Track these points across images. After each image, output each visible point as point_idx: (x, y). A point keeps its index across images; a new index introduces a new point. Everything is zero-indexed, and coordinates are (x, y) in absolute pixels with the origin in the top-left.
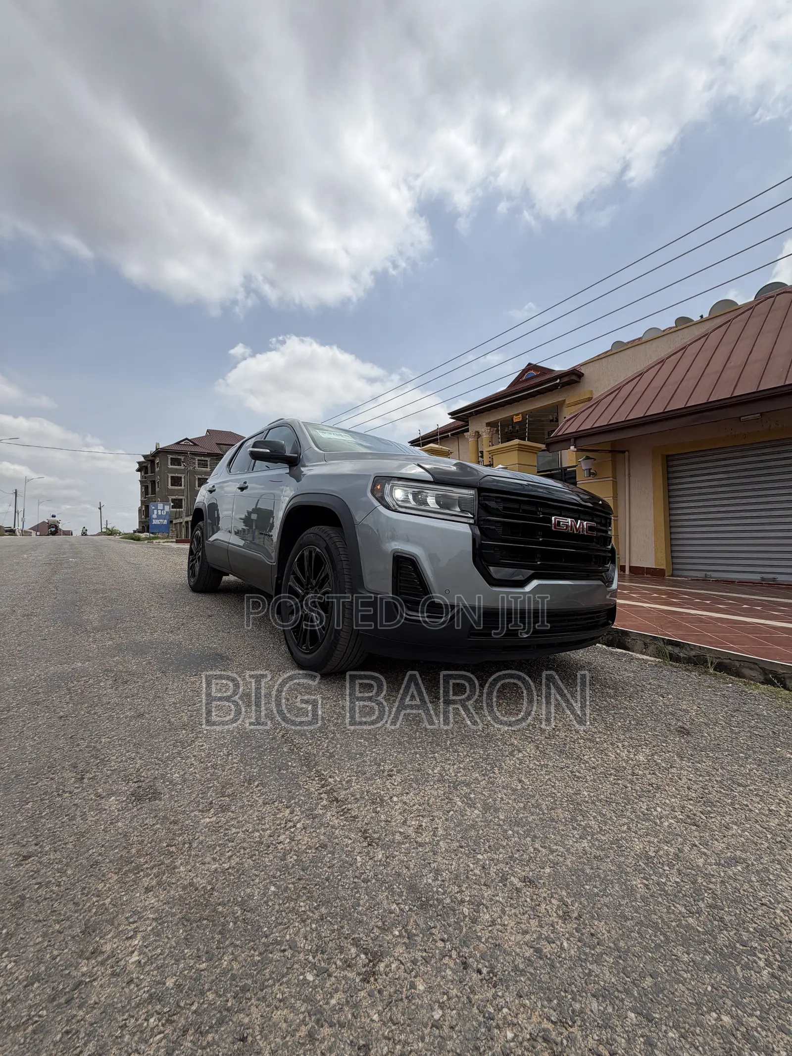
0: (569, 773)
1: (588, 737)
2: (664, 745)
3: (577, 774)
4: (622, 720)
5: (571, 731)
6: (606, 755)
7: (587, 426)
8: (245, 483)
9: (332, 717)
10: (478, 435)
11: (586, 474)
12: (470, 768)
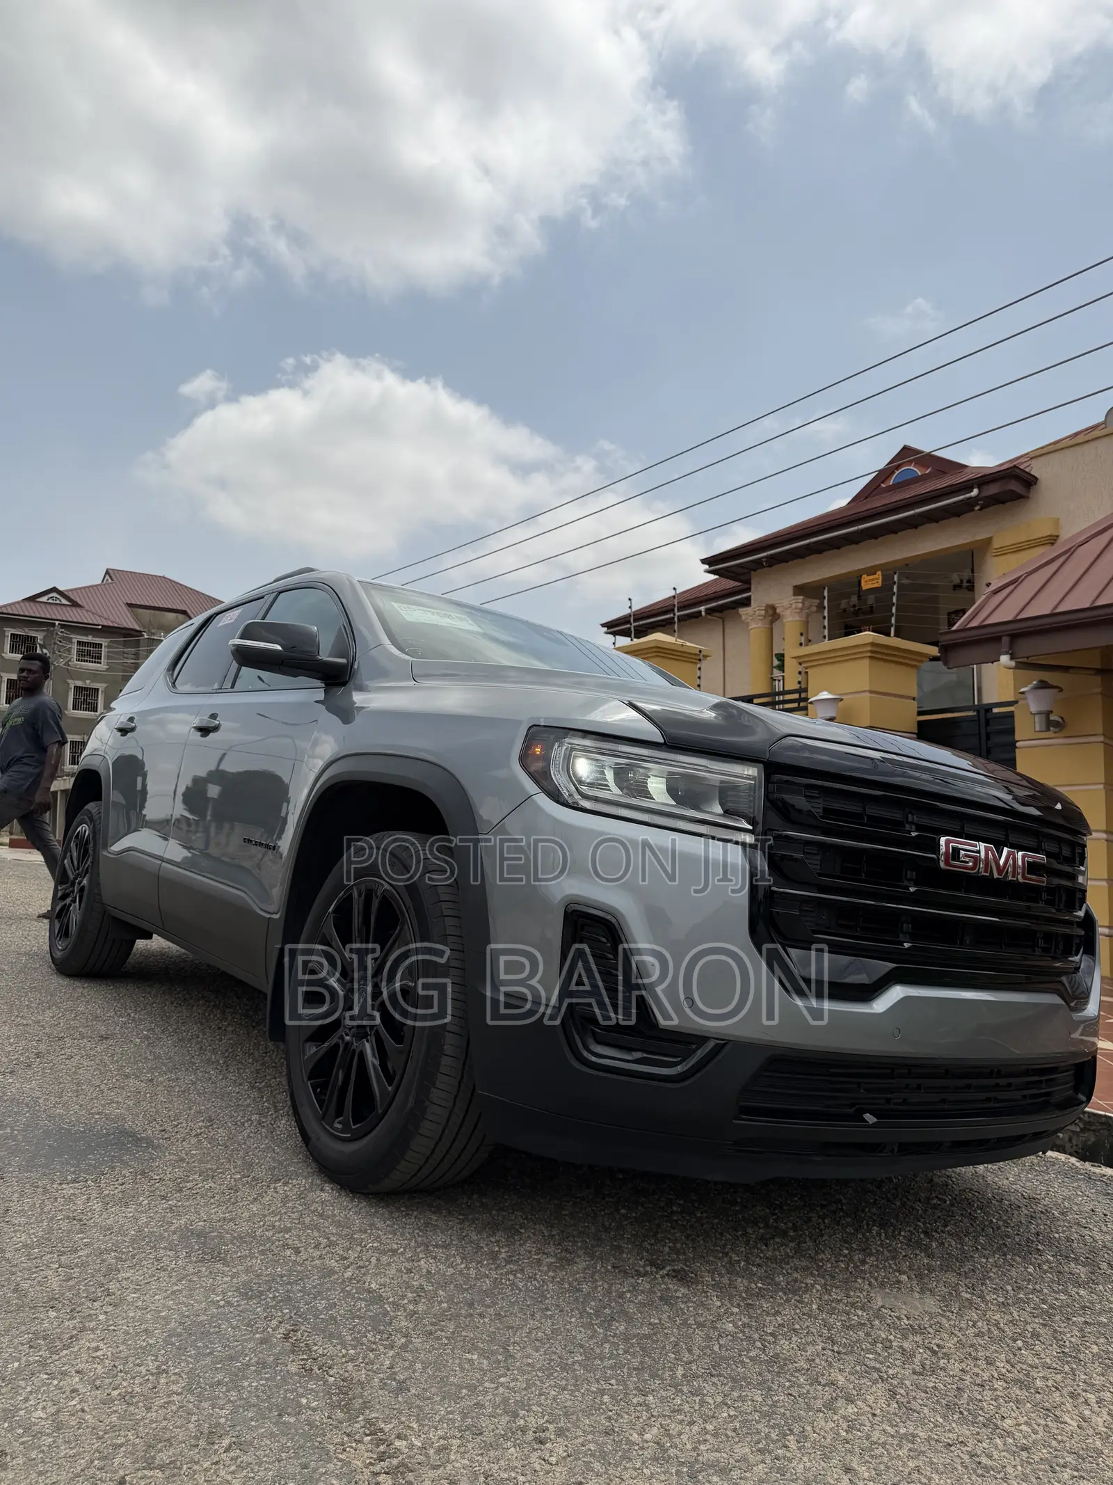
0: (966, 1458)
1: (1015, 1375)
3: (984, 1460)
4: (1102, 1340)
5: (977, 1359)
6: (1057, 1419)
7: (1042, 607)
8: (214, 716)
9: (403, 1297)
10: (773, 615)
11: (1038, 723)
12: (730, 1433)
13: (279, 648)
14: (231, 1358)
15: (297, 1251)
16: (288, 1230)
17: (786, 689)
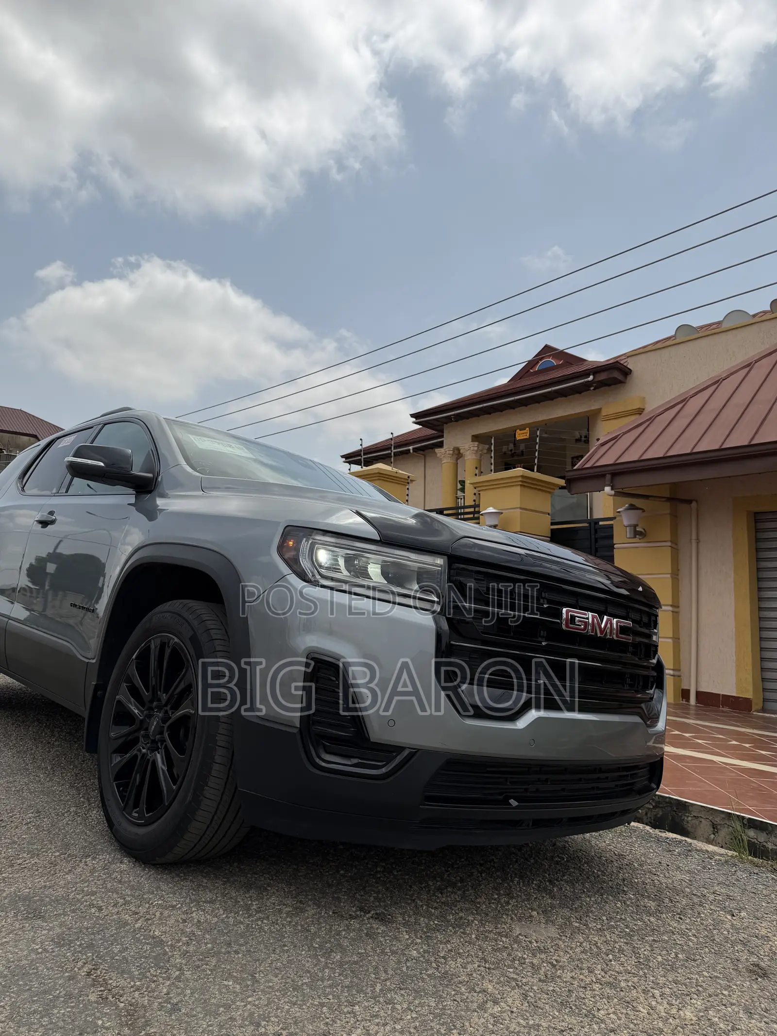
1: (607, 979)
2: (726, 993)
4: (664, 952)
5: (581, 969)
6: (634, 1009)
7: (632, 456)
8: (51, 513)
9: (178, 941)
10: (458, 454)
11: (629, 532)
12: (412, 1030)
13: (102, 464)
14: (45, 992)
15: (100, 909)
16: (93, 893)
17: (466, 505)
